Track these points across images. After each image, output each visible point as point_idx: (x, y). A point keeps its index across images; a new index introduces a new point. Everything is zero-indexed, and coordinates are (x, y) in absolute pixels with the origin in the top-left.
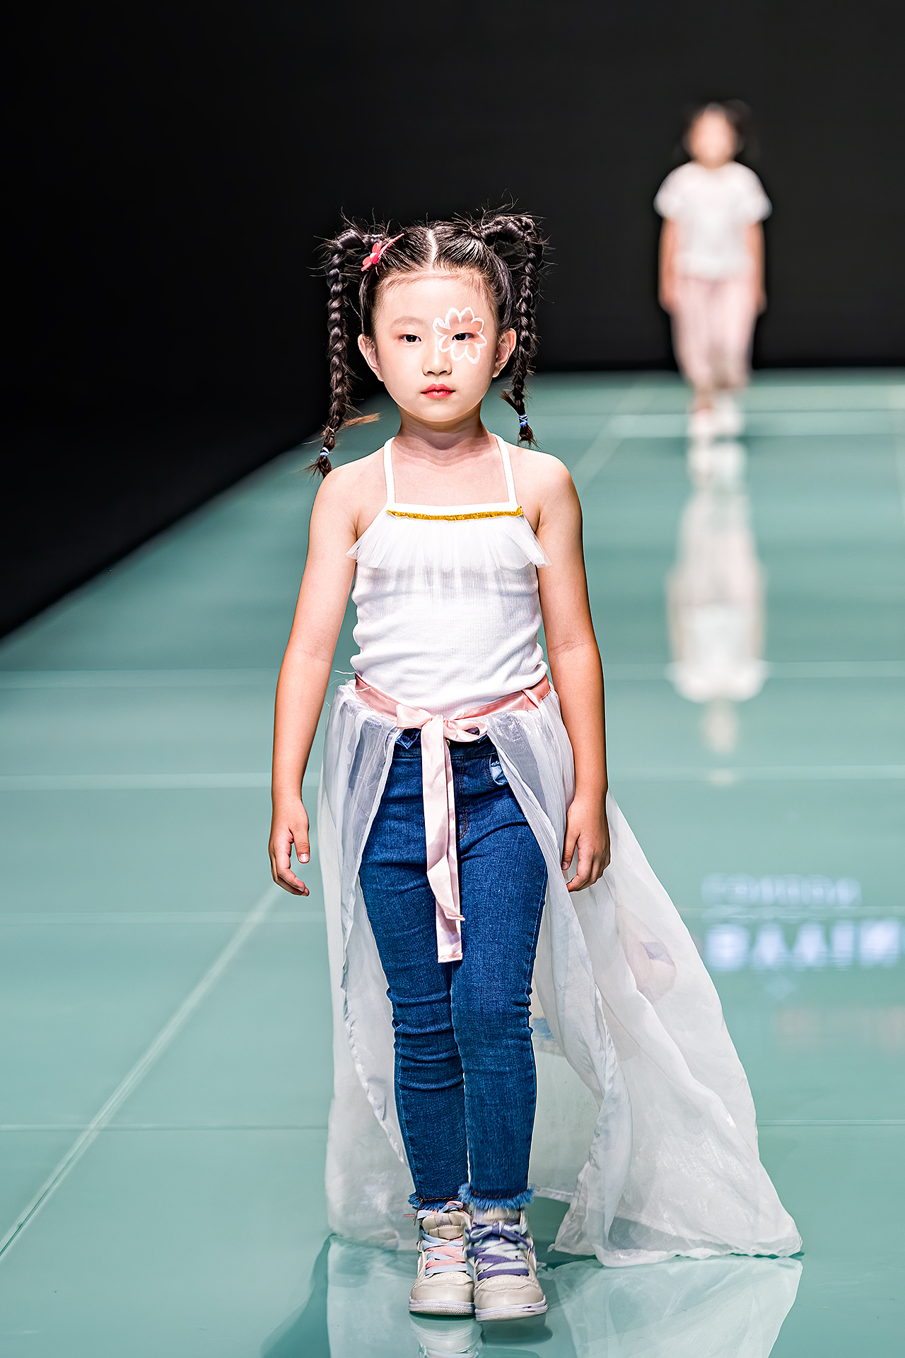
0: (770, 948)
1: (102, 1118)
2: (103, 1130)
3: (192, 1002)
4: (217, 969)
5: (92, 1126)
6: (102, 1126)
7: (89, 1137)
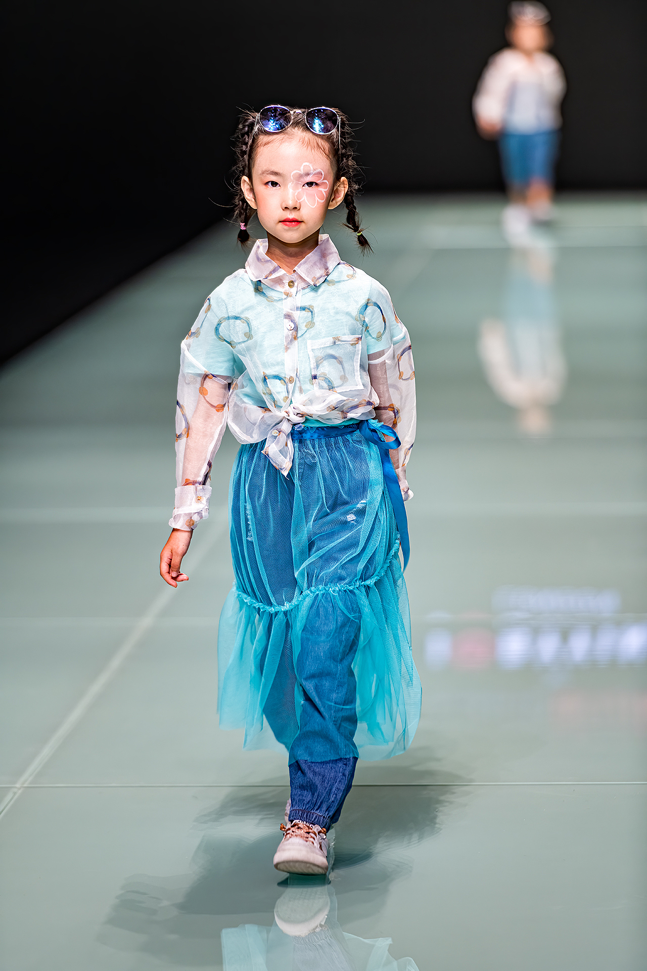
0: (549, 646)
1: (26, 778)
2: (27, 788)
3: (96, 688)
4: (116, 663)
5: (18, 785)
6: (25, 785)
7: (15, 793)
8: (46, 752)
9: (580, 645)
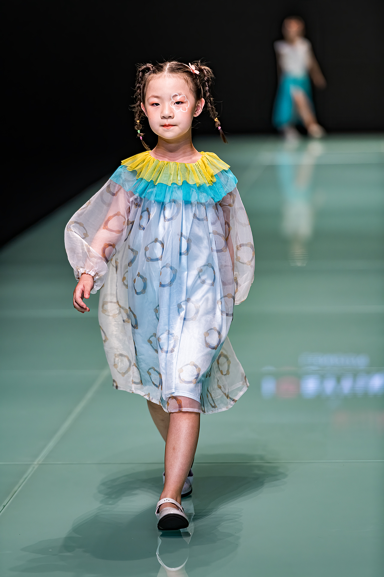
0: (330, 385)
1: (40, 459)
2: (40, 464)
3: (79, 408)
4: (89, 395)
5: (36, 463)
6: (40, 463)
7: (34, 467)
8: (51, 444)
9: (347, 385)
